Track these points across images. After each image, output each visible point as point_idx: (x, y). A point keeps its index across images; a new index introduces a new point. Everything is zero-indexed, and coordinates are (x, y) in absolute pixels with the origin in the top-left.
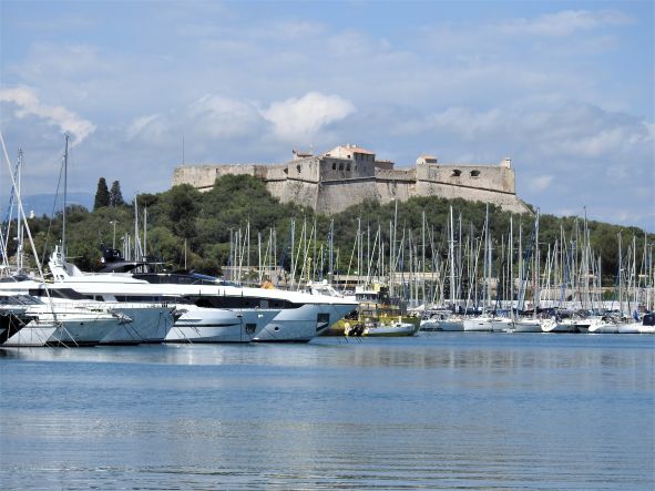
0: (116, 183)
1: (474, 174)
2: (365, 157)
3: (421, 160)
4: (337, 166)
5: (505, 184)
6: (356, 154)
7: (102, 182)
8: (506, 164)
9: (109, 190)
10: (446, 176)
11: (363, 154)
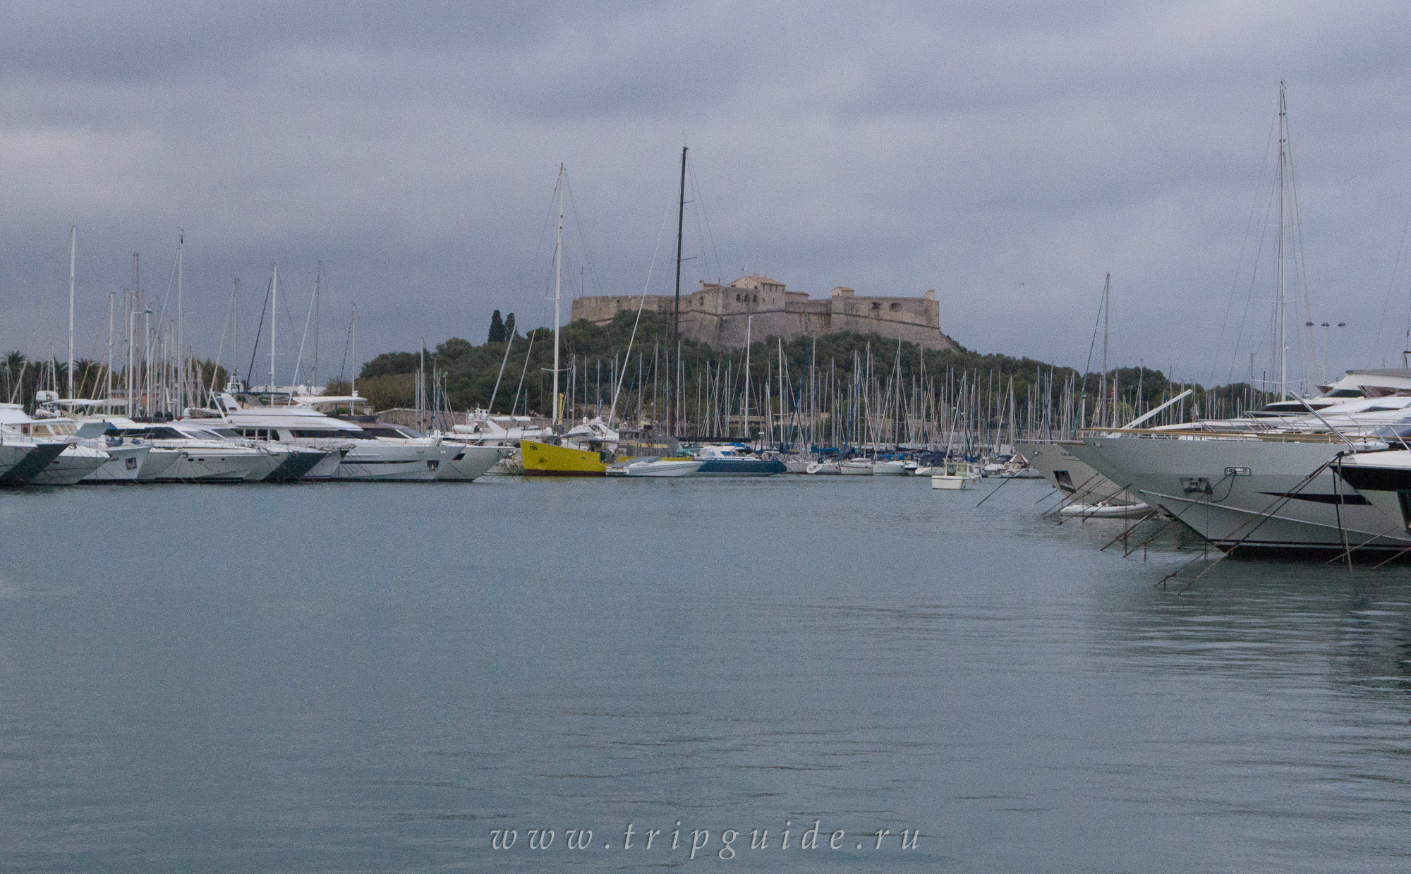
0: (511, 316)
1: (895, 307)
2: (774, 286)
4: (742, 297)
5: (929, 318)
6: (763, 285)
7: (497, 314)
9: (504, 323)
10: (864, 308)
11: (771, 285)
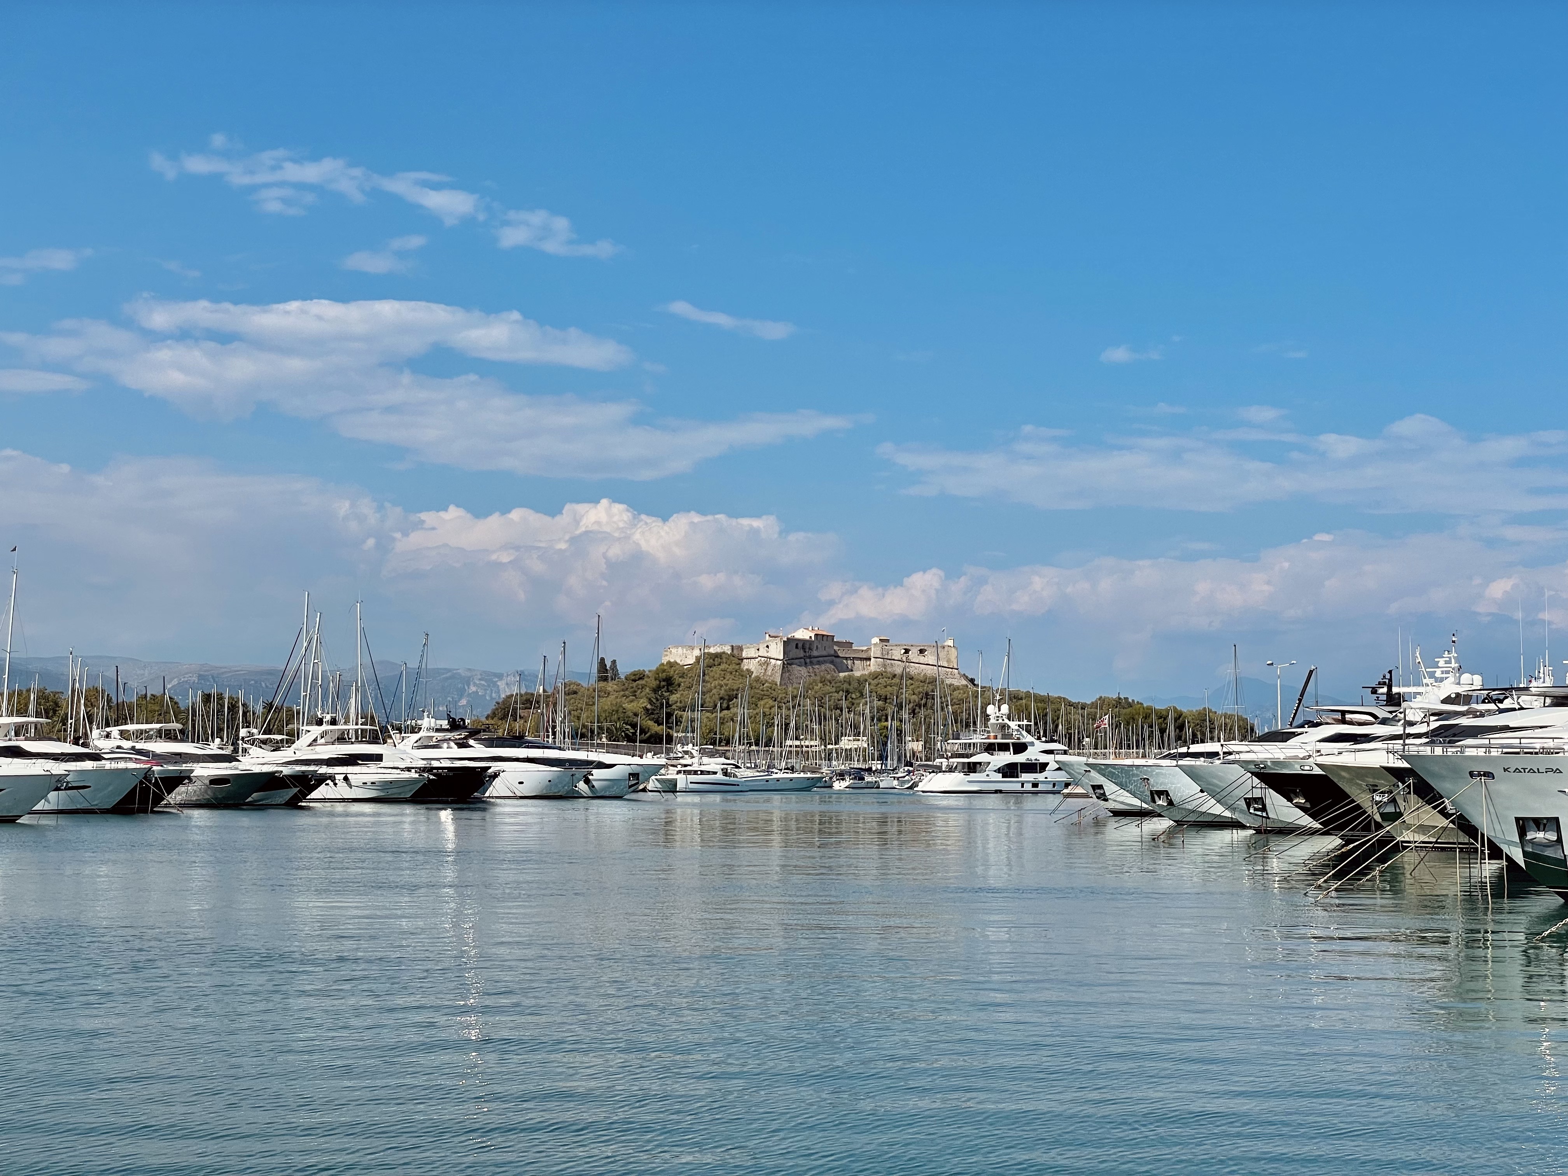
0: (614, 662)
1: (922, 651)
2: (825, 638)
3: (875, 640)
4: (800, 645)
5: (949, 661)
6: (816, 635)
7: (602, 662)
8: (950, 643)
9: (608, 667)
10: (898, 653)
11: (823, 635)
